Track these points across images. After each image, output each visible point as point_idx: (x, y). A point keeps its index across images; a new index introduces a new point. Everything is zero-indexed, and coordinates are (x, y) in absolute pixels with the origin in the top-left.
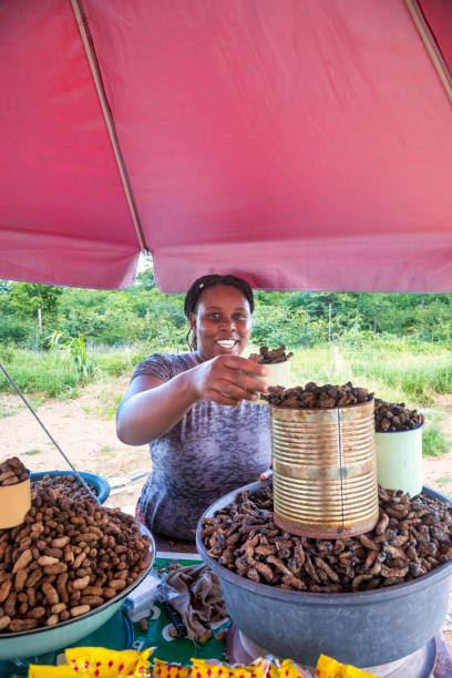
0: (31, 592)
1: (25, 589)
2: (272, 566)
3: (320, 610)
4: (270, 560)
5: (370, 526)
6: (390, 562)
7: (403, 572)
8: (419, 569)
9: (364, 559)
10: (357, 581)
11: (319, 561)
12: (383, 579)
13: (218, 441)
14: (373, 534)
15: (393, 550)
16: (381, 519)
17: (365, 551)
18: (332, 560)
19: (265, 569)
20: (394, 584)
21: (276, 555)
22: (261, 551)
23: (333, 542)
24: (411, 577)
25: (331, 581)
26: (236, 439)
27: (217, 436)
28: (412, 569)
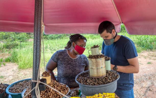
0: (55, 94)
1: (54, 94)
2: (93, 83)
3: (101, 88)
4: (92, 82)
5: (106, 75)
6: (110, 79)
7: (112, 81)
8: (114, 80)
9: (106, 80)
10: (106, 83)
11: (100, 81)
12: (109, 82)
13: (72, 70)
14: (106, 76)
15: (110, 78)
16: (107, 74)
17: (106, 79)
18: (102, 81)
19: (92, 84)
20: (111, 82)
21: (93, 81)
22: (91, 81)
23: (101, 78)
24: (113, 81)
25: (102, 84)
26: (75, 69)
27: (72, 69)
28: (113, 80)
